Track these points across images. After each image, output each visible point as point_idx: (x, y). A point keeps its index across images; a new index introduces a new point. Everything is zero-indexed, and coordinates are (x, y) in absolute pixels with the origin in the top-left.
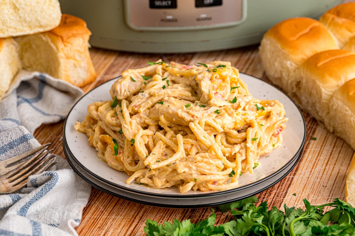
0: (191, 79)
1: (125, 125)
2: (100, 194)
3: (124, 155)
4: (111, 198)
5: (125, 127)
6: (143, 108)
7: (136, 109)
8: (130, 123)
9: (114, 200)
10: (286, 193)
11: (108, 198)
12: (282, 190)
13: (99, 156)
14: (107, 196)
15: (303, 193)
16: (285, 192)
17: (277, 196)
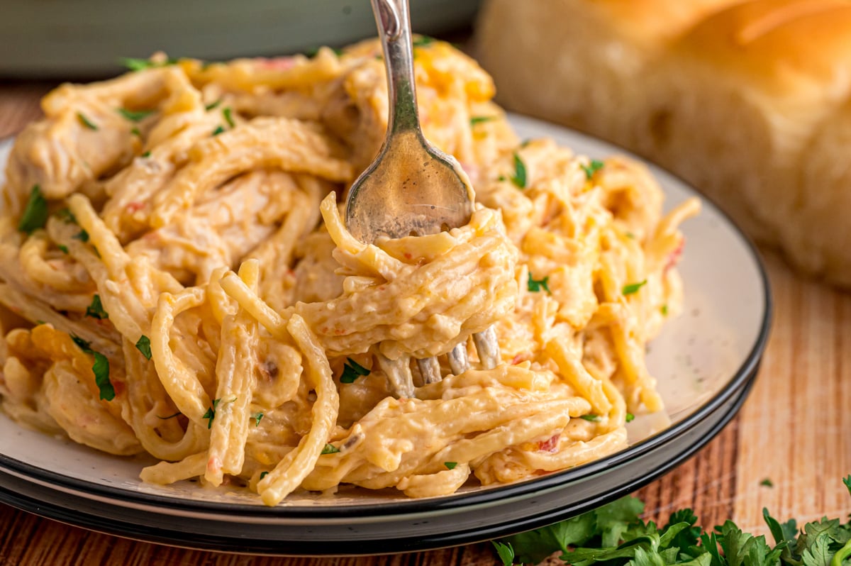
0: (320, 94)
1: (110, 283)
2: (24, 543)
3: (131, 400)
4: (73, 553)
5: (111, 293)
6: (167, 209)
7: (140, 216)
8: (129, 270)
9: (88, 557)
10: (733, 481)
11: (63, 555)
12: (715, 471)
13: (15, 415)
14: (56, 548)
15: (796, 474)
16: (726, 477)
17: (706, 493)
